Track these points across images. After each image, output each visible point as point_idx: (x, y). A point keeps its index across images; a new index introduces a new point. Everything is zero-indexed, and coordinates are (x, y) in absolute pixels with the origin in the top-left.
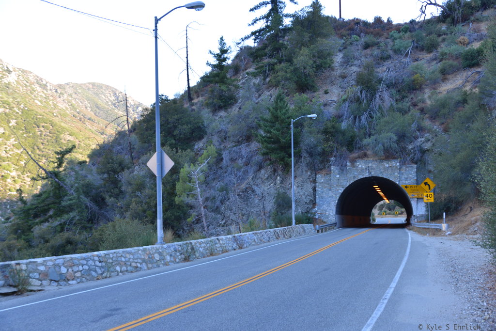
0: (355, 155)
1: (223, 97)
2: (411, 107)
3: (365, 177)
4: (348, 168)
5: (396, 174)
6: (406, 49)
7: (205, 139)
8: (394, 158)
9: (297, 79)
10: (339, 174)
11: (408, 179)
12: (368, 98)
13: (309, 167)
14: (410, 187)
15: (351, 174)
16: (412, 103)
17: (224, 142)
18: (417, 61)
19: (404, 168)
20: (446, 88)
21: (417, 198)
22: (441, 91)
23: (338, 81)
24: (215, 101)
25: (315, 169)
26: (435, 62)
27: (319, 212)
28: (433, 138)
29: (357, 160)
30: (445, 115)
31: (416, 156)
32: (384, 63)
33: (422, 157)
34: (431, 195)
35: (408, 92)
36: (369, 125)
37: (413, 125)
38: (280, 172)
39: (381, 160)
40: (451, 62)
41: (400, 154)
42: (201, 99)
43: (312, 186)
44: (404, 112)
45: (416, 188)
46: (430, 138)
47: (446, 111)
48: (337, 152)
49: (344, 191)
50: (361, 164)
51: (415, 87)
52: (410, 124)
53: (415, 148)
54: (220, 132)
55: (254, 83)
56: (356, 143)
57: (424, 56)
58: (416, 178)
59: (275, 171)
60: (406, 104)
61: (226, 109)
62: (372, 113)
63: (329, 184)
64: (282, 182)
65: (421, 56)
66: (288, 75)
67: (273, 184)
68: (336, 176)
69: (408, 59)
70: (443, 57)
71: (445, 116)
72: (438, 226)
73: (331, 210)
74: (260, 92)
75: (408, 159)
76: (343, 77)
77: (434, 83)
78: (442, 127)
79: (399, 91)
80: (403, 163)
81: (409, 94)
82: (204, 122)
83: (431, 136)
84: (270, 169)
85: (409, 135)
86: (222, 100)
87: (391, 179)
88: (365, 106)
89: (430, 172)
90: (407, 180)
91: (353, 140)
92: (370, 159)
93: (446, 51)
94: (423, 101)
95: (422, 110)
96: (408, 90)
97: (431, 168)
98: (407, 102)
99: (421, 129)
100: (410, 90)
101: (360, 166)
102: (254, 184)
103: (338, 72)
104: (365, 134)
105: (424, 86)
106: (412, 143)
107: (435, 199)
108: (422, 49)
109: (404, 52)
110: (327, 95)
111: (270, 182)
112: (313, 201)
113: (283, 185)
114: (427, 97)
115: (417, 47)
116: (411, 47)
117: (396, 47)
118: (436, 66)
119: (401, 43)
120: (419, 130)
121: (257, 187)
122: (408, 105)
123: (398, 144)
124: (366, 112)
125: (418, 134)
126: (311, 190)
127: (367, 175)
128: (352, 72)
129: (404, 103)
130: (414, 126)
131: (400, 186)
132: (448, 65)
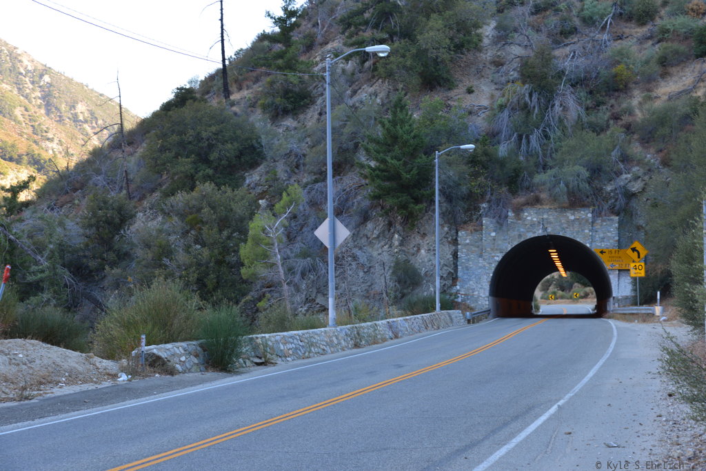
0: (521, 200)
1: (291, 95)
2: (611, 122)
3: (536, 235)
4: (510, 220)
5: (587, 231)
6: (602, 19)
7: (262, 166)
8: (584, 206)
9: (422, 68)
10: (494, 231)
11: (605, 240)
12: (542, 104)
13: (446, 219)
14: (607, 252)
15: (514, 231)
16: (613, 114)
17: (296, 173)
18: (621, 39)
19: (600, 221)
20: (667, 88)
21: (619, 270)
22: (660, 95)
23: (488, 72)
24: (278, 100)
25: (454, 222)
26: (650, 42)
27: (463, 293)
28: (645, 174)
29: (524, 208)
30: (664, 137)
31: (618, 203)
32: (565, 40)
33: (627, 204)
34: (640, 267)
35: (606, 95)
36: (543, 150)
37: (613, 154)
38: (398, 227)
39: (563, 209)
40: (676, 45)
41: (593, 199)
42: (245, 93)
43: (452, 250)
44: (599, 129)
45: (617, 255)
46: (640, 174)
47: (666, 130)
48: (492, 194)
49: (504, 258)
50: (530, 216)
51: (617, 87)
52: (609, 152)
53: (616, 189)
54: (288, 155)
55: (344, 71)
56: (522, 180)
57: (633, 31)
58: (617, 238)
59: (390, 224)
60: (603, 115)
61: (296, 114)
62: (548, 130)
63: (478, 247)
64: (401, 244)
65: (627, 31)
66: (408, 63)
67: (387, 246)
68: (489, 234)
69: (605, 37)
70: (662, 36)
71: (664, 139)
72: (650, 310)
73: (481, 288)
74: (354, 87)
75: (606, 207)
76: (498, 63)
77: (649, 81)
78: (659, 157)
79: (591, 92)
80: (597, 214)
81: (607, 98)
82: (260, 137)
83: (642, 171)
84: (382, 222)
85: (608, 169)
86: (288, 98)
87: (578, 240)
88: (537, 118)
89: (639, 228)
90: (603, 241)
91: (517, 176)
92: (544, 207)
93: (668, 27)
94: (630, 112)
95: (628, 128)
96: (605, 91)
97: (641, 222)
98: (605, 113)
99: (625, 159)
100: (609, 91)
101: (529, 218)
102: (355, 247)
103: (488, 55)
104: (537, 165)
105: (631, 85)
106: (612, 182)
107: (646, 272)
108: (630, 18)
109: (600, 23)
110: (472, 95)
111: (382, 243)
112: (453, 274)
113: (404, 248)
114: (637, 105)
115: (621, 14)
116: (611, 15)
117: (586, 13)
118: (653, 50)
119: (595, 6)
120: (623, 161)
121: (360, 251)
122: (606, 117)
123: (589, 183)
124: (538, 128)
125: (622, 166)
126: (450, 256)
127: (539, 232)
128: (513, 57)
129: (600, 114)
130: (615, 154)
131: (593, 250)
132: (672, 52)
